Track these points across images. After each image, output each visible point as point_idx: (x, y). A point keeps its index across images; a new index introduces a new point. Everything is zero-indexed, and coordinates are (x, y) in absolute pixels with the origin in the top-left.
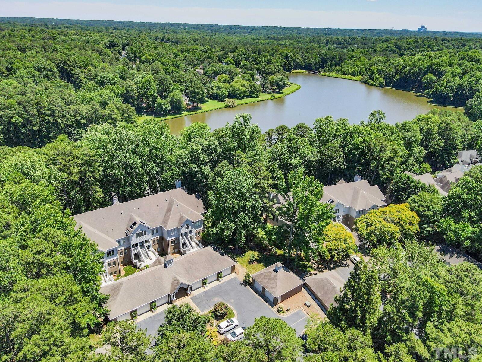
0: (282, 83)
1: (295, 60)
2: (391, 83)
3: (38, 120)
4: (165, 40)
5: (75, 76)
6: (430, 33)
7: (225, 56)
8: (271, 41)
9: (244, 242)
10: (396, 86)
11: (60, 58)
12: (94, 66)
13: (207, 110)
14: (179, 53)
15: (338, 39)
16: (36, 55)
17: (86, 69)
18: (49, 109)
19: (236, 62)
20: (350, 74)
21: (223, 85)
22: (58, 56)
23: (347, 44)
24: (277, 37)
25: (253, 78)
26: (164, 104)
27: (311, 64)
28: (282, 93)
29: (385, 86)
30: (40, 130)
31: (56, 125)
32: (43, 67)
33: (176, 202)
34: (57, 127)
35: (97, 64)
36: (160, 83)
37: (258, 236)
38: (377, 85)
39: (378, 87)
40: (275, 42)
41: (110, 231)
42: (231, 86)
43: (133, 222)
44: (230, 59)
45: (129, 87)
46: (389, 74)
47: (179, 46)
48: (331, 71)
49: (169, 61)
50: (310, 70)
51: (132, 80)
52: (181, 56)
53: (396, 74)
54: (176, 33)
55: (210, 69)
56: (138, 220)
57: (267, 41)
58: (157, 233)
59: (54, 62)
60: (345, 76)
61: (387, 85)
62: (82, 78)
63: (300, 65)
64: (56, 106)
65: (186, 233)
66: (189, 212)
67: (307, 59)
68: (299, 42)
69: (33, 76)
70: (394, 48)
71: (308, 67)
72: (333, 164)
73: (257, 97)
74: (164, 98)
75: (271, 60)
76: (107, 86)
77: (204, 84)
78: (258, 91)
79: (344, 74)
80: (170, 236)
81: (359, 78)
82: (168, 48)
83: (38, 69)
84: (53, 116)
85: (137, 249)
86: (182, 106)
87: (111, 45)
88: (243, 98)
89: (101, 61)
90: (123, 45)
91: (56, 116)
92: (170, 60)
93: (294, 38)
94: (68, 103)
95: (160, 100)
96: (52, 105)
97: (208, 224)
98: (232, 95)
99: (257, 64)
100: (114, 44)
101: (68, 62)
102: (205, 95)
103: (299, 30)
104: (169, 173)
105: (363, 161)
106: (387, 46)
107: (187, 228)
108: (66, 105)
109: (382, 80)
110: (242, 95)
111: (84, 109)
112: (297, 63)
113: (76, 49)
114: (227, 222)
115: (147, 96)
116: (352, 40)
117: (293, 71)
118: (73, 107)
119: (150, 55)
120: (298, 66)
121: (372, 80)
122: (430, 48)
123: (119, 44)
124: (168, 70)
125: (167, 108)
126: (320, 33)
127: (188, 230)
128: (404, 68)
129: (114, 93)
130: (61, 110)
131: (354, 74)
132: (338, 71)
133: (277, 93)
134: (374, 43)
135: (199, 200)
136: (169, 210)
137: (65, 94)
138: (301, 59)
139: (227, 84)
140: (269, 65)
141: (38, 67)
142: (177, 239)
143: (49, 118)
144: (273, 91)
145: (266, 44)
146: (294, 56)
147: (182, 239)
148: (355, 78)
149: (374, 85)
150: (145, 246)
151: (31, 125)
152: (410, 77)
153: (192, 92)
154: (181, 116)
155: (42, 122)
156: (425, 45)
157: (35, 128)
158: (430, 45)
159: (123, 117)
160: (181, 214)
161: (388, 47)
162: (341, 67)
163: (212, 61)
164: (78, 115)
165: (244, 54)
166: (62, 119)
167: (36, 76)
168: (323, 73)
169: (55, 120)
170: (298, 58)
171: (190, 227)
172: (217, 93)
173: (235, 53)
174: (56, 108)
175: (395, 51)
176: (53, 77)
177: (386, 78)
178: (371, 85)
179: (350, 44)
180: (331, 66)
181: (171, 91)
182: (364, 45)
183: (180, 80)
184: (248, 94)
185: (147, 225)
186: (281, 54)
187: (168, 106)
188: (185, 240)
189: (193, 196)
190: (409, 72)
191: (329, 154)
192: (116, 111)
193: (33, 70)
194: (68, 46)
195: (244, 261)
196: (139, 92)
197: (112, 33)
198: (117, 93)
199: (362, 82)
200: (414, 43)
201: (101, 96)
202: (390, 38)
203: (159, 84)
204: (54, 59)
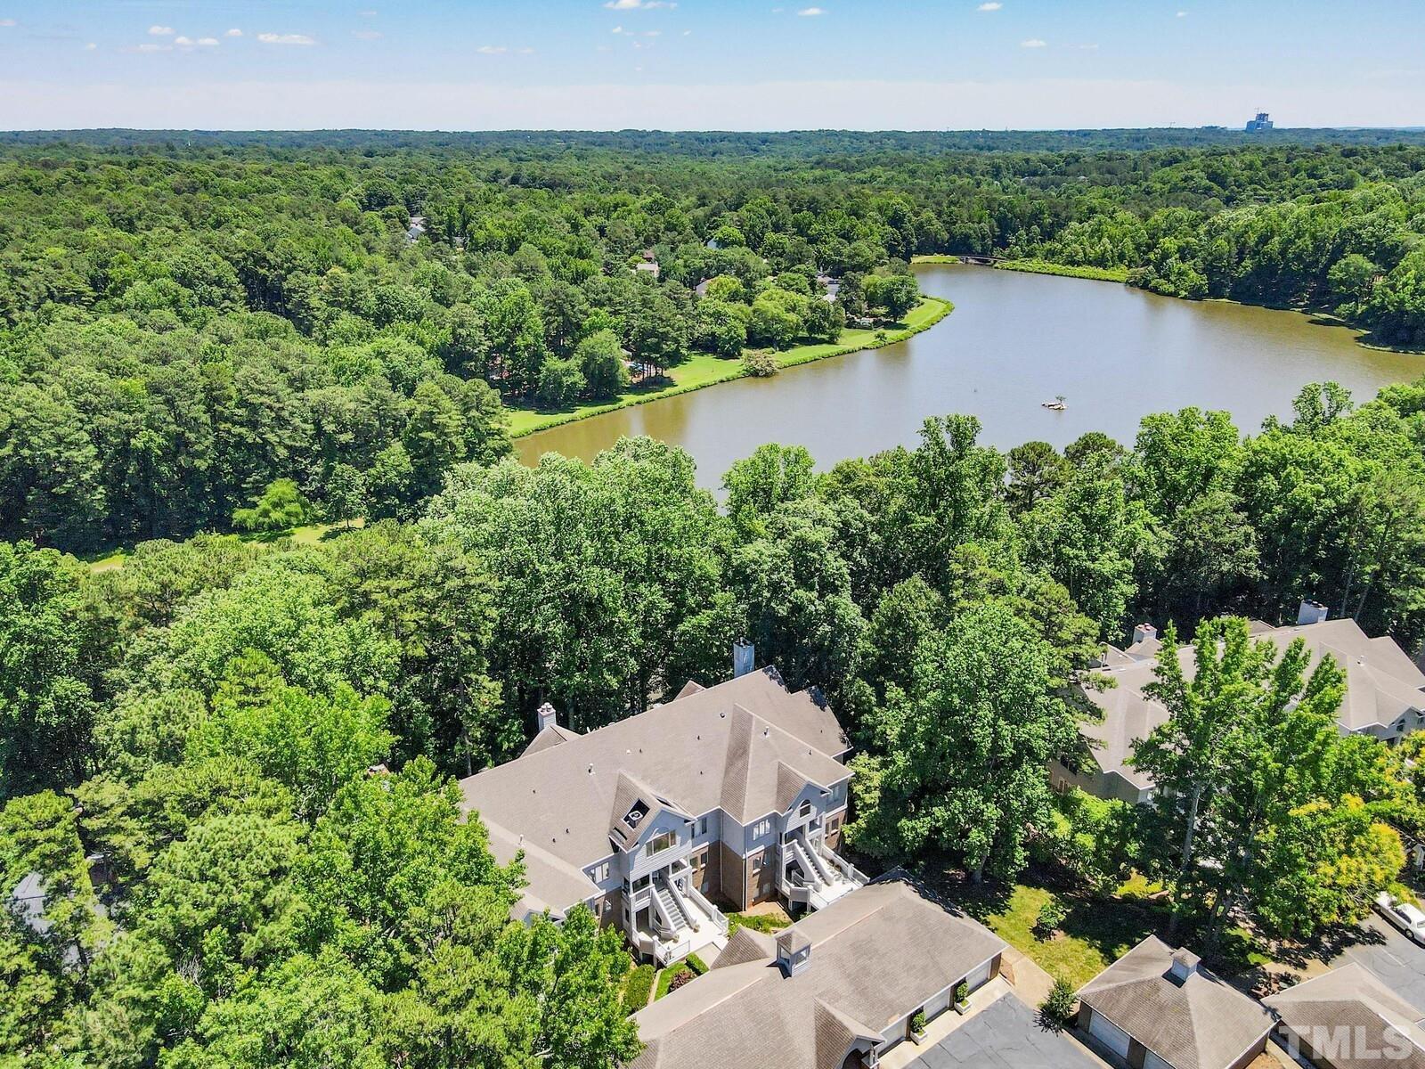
0: (903, 297)
1: (920, 226)
2: (1226, 286)
3: (211, 439)
4: (524, 181)
5: (296, 298)
6: (1288, 135)
7: (712, 221)
8: (830, 172)
9: (1026, 864)
10: (1243, 293)
11: (245, 246)
12: (344, 266)
13: (692, 385)
14: (582, 219)
15: (1027, 161)
16: (175, 238)
17: (321, 273)
18: (242, 403)
19: (747, 238)
20: (1090, 263)
21: (731, 309)
22: (238, 237)
23: (1056, 173)
24: (845, 161)
25: (812, 285)
26: (568, 372)
27: (967, 237)
28: (903, 327)
29: (1208, 296)
30: (215, 470)
31: (261, 451)
32: (197, 273)
33: (758, 722)
34: (264, 457)
35: (354, 257)
36: (552, 311)
37: (1051, 835)
38: (1183, 293)
39: (1185, 298)
40: (842, 176)
41: (561, 836)
42: (754, 311)
43: (635, 802)
44: (729, 230)
45: (462, 325)
46: (1220, 258)
47: (575, 196)
48: (1030, 255)
49: (561, 243)
50: (965, 253)
51: (468, 302)
52: (589, 224)
53: (1242, 259)
54: (548, 158)
55: (680, 262)
56: (649, 794)
57: (818, 172)
58: (704, 831)
59: (226, 258)
60: (1078, 270)
61: (1215, 292)
62: (314, 301)
63: (936, 239)
64: (262, 393)
65: (801, 829)
66: (805, 756)
67: (955, 223)
68: (913, 173)
69: (174, 302)
70: (1206, 182)
71: (959, 246)
72: (1224, 569)
73: (831, 341)
74: (566, 354)
75: (853, 227)
76: (396, 324)
77: (680, 305)
78: (835, 324)
79: (1073, 263)
80: (750, 843)
81: (1121, 272)
82: (545, 205)
83: (185, 280)
84: (253, 425)
85: (649, 892)
86: (620, 378)
87: (376, 200)
88: (793, 347)
89: (364, 250)
90: (407, 200)
91: (265, 425)
92: (562, 239)
93: (897, 163)
94: (299, 384)
95: (553, 363)
96: (252, 390)
97: (867, 796)
98: (757, 339)
99: (812, 241)
100: (381, 197)
101: (270, 256)
102: (684, 342)
103: (901, 140)
104: (704, 618)
105: (1323, 554)
106: (1181, 175)
107: (805, 812)
108: (289, 390)
109: (1195, 278)
110: (789, 336)
111: (346, 399)
112: (927, 234)
113: (283, 216)
114: (974, 798)
115: (515, 349)
116: (1068, 164)
117: (915, 260)
118: (313, 395)
119: (502, 227)
120: (930, 245)
121: (1166, 277)
122: (1315, 177)
123: (397, 195)
124: (562, 270)
125: (575, 383)
126: (963, 145)
127: (806, 820)
128: (1264, 239)
129: (421, 343)
130: (277, 405)
131: (1101, 262)
132: (1050, 255)
133: (888, 326)
134: (1135, 169)
135: (823, 709)
136: (738, 752)
137: (288, 356)
138: (937, 225)
139: (741, 305)
140: (854, 245)
141: (184, 274)
142: (773, 853)
143: (243, 430)
144: (875, 323)
145: (814, 182)
146: (917, 214)
147: (788, 849)
148: (1108, 274)
149: (1174, 295)
150: (672, 883)
151: (188, 454)
152: (1287, 265)
153: (644, 334)
154: (617, 406)
155: (221, 446)
156: (1297, 171)
157: (202, 464)
158: (1315, 168)
159: (465, 421)
160: (780, 764)
161: (1185, 180)
162: (1060, 241)
163: (680, 237)
164: (331, 418)
165: (771, 213)
166: (279, 432)
167: (182, 302)
168: (1008, 264)
169: (261, 435)
170: (929, 221)
171: (813, 809)
172: (713, 334)
173: (743, 212)
174: (263, 399)
175: (1210, 189)
176: (227, 303)
177: (1209, 270)
178: (1164, 294)
179: (1063, 173)
180: (1030, 242)
181: (587, 333)
182: (1108, 176)
183: (610, 299)
184: (806, 334)
185: (678, 811)
186: (880, 209)
187: (579, 379)
188: (795, 854)
189: (804, 696)
190: (1283, 252)
191: (1210, 536)
192: (446, 403)
193: (171, 284)
194: (257, 209)
195: (1014, 927)
196: (490, 339)
197: (366, 166)
198: (428, 345)
199: (1131, 285)
200: (1264, 165)
201: (381, 355)
202: (1183, 154)
203: (549, 314)
204: (226, 249)
